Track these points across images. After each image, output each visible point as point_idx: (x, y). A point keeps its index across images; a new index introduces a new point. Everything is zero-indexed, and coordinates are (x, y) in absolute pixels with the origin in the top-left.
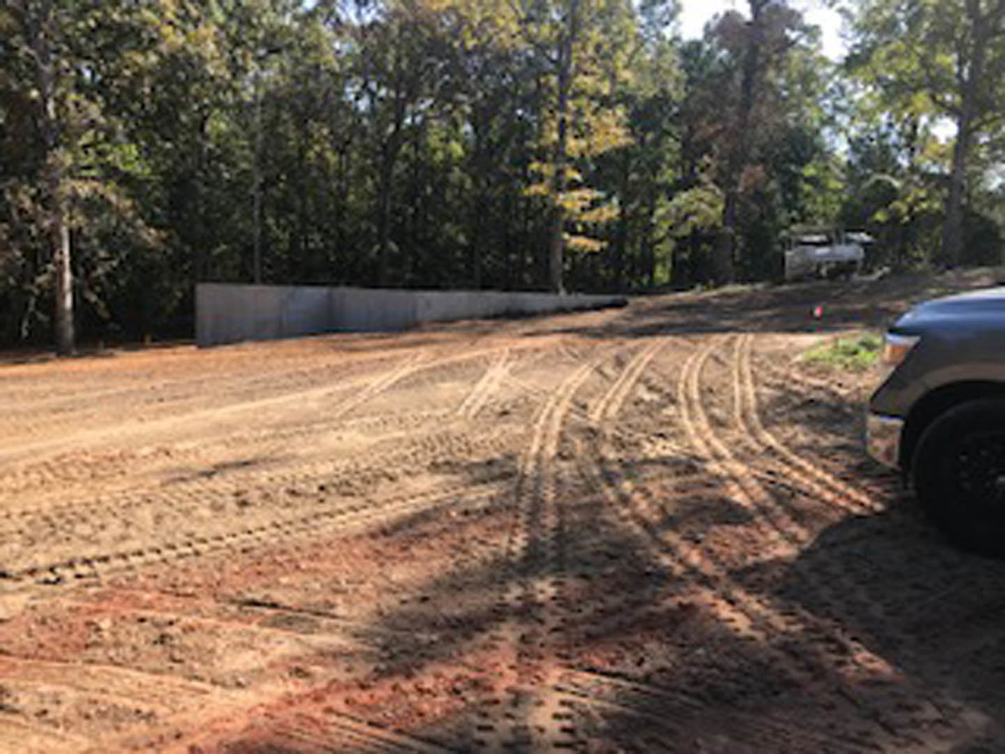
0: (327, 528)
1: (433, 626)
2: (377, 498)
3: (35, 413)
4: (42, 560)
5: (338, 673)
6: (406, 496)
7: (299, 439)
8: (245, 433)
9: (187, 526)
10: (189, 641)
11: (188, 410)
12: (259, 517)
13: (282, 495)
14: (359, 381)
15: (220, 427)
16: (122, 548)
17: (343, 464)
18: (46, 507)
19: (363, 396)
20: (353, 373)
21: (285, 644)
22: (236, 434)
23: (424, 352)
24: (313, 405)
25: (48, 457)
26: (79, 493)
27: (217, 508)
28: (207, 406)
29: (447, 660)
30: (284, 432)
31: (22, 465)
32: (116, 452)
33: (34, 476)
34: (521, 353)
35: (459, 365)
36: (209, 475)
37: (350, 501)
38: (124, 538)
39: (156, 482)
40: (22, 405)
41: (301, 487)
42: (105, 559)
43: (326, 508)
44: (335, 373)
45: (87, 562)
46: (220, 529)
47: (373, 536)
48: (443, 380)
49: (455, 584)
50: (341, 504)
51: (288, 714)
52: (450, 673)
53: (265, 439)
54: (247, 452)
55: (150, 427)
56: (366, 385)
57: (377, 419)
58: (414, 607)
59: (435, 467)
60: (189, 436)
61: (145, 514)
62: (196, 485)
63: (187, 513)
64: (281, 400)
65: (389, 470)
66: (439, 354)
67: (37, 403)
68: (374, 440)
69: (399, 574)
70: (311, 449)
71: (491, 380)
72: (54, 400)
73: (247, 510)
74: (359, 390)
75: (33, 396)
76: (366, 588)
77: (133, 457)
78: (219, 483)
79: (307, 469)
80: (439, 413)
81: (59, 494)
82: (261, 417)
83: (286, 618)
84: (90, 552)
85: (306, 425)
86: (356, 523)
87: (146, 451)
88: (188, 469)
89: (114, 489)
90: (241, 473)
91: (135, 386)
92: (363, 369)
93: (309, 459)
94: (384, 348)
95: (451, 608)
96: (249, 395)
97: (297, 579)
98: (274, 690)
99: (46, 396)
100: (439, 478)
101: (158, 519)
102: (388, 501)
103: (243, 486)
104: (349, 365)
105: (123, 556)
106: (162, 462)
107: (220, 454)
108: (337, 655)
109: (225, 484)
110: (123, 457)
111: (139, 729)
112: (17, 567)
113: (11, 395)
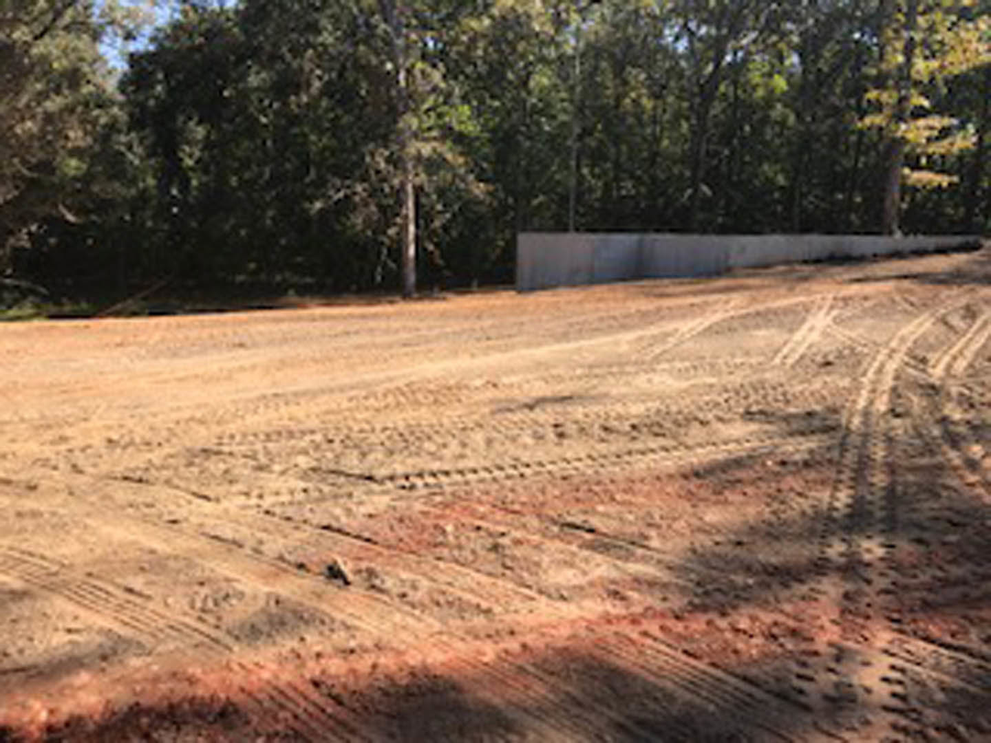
0: (641, 465)
1: (748, 569)
2: (690, 442)
3: (390, 346)
4: (400, 469)
5: (654, 601)
6: (718, 441)
7: (611, 380)
8: (560, 371)
9: (513, 450)
10: (518, 552)
11: (512, 347)
12: (575, 448)
13: (597, 430)
14: (669, 326)
15: (539, 364)
16: (461, 465)
17: (654, 405)
18: (401, 426)
19: (672, 340)
20: (662, 318)
21: (602, 568)
22: (554, 372)
23: (737, 299)
24: (624, 348)
25: (401, 383)
26: (425, 415)
27: (539, 437)
28: (529, 345)
29: (764, 604)
30: (597, 371)
31: (380, 390)
32: (452, 382)
33: (390, 399)
34: (846, 300)
35: (775, 313)
36: (531, 407)
37: (661, 441)
38: (462, 456)
39: (486, 410)
40: (380, 339)
41: (614, 424)
42: (447, 473)
43: (639, 445)
44: (645, 318)
45: (433, 474)
46: (541, 455)
47: (685, 477)
48: (758, 327)
49: (772, 532)
50: (654, 443)
51: (607, 631)
52: (767, 618)
53: (580, 378)
54: (564, 389)
55: (481, 362)
56: (676, 330)
57: (687, 364)
58: (727, 550)
59: (749, 415)
60: (512, 371)
61: (478, 437)
62: (517, 417)
63: (514, 439)
64: (593, 342)
65: (701, 416)
66: (754, 300)
67: (391, 338)
68: (684, 384)
69: (712, 516)
70: (624, 390)
71: (811, 329)
72: (404, 336)
73: (566, 442)
74: (667, 335)
75: (387, 331)
76: (680, 525)
77: (467, 387)
78: (539, 415)
79: (619, 408)
80: (754, 361)
81: (410, 415)
82: (576, 357)
83: (603, 544)
84: (436, 466)
85: (618, 366)
86: (669, 463)
87: (478, 382)
88: (512, 401)
89: (451, 415)
90: (559, 408)
91: (466, 325)
92: (672, 314)
93: (621, 399)
94: (695, 294)
95: (767, 555)
96: (565, 337)
97: (612, 509)
98: (594, 607)
99: (397, 331)
100: (753, 427)
101: (489, 442)
102: (700, 445)
103: (561, 420)
104: (659, 310)
105: (461, 472)
106: (491, 393)
107: (540, 389)
108: (652, 584)
109: (545, 416)
110: (459, 387)
111: (479, 621)
112: (381, 473)
113: (371, 331)
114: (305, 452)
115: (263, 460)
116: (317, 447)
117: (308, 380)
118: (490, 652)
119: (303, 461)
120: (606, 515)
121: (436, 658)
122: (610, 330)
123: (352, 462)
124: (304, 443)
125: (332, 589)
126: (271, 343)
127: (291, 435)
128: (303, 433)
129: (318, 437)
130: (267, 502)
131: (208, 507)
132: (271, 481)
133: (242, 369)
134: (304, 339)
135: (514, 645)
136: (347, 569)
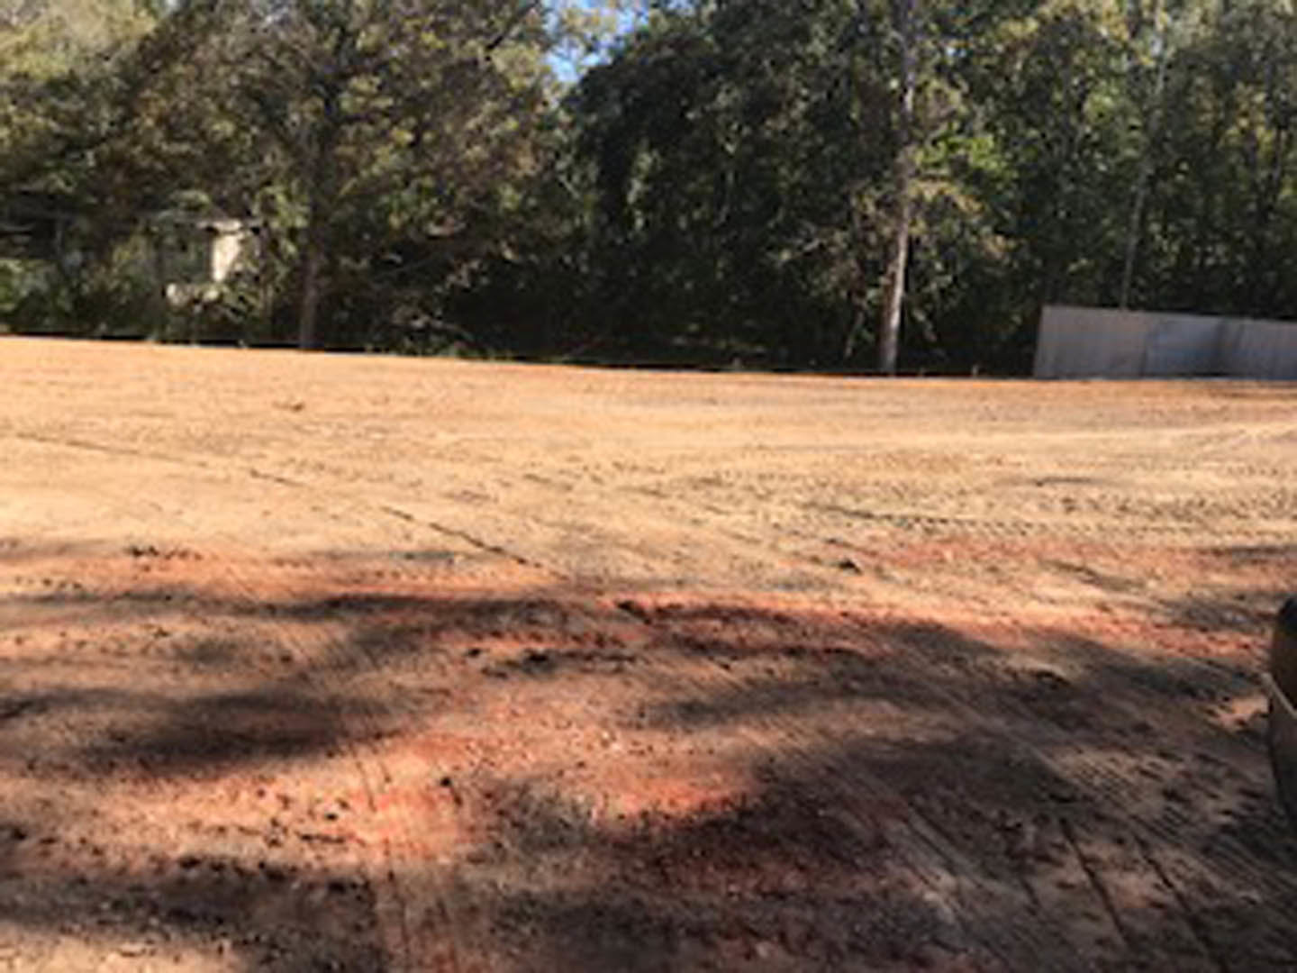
0: (1151, 539)
1: (1242, 613)
2: (1218, 528)
3: (875, 416)
4: (896, 513)
5: (1138, 616)
6: (1252, 531)
7: (1139, 471)
8: (1082, 457)
9: (1015, 513)
10: (1016, 575)
11: (1022, 431)
12: (1084, 520)
13: (1113, 508)
14: (1232, 427)
15: (1052, 449)
16: (959, 517)
17: (1187, 497)
18: (895, 483)
19: (1231, 442)
20: (1226, 420)
22: (1071, 456)
24: (1165, 443)
25: (892, 449)
26: (920, 478)
27: (1043, 507)
28: (1042, 430)
29: (1248, 632)
30: (1125, 461)
31: (870, 453)
32: (950, 455)
33: (880, 461)
36: (1040, 484)
37: (1185, 524)
38: (960, 511)
39: (988, 480)
40: (865, 409)
41: (1133, 506)
42: (944, 521)
43: (1157, 525)
44: (1203, 417)
45: (931, 521)
46: (1046, 519)
47: (1202, 552)
50: (1173, 524)
51: (1092, 626)
52: (1246, 640)
53: (1103, 465)
54: (1081, 473)
55: (982, 440)
56: (1242, 432)
57: (1242, 465)
58: (1227, 599)
60: (1023, 452)
62: (1022, 489)
63: (1018, 507)
64: (1124, 435)
65: (1242, 511)
67: (873, 409)
68: (1232, 483)
69: (1216, 578)
70: (1153, 480)
72: (890, 408)
73: (1074, 514)
74: (1230, 436)
75: (870, 403)
77: (965, 460)
78: (1048, 490)
79: (1143, 495)
81: (903, 475)
82: (1102, 447)
84: (931, 514)
85: (1153, 460)
87: (978, 457)
88: (1018, 476)
89: (948, 480)
90: (1071, 487)
91: (967, 405)
92: (1242, 415)
93: (1148, 488)
94: (1282, 397)
96: (1092, 425)
97: (1114, 562)
98: (1080, 612)
99: (883, 403)
101: (990, 505)
102: (1230, 533)
103: (1072, 496)
104: (1225, 409)
105: (959, 522)
106: (993, 467)
107: (1051, 470)
108: (1138, 607)
109: (1055, 493)
110: (957, 457)
111: (978, 606)
112: (877, 513)
113: (853, 401)
114: (799, 491)
115: (761, 492)
116: (811, 489)
117: (788, 436)
118: (985, 621)
119: (799, 497)
120: (1106, 566)
121: (940, 617)
122: (1152, 424)
123: (847, 502)
124: (799, 484)
125: (845, 574)
126: (743, 402)
127: (783, 477)
128: (795, 478)
129: (811, 482)
130: (774, 519)
131: (722, 518)
132: (773, 506)
133: (720, 421)
134: (778, 401)
135: (1006, 621)
136: (858, 565)
